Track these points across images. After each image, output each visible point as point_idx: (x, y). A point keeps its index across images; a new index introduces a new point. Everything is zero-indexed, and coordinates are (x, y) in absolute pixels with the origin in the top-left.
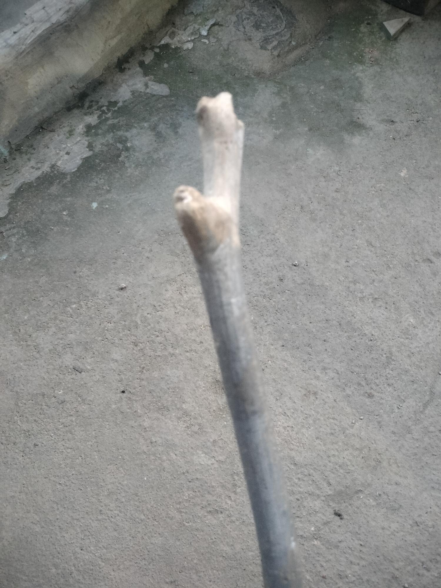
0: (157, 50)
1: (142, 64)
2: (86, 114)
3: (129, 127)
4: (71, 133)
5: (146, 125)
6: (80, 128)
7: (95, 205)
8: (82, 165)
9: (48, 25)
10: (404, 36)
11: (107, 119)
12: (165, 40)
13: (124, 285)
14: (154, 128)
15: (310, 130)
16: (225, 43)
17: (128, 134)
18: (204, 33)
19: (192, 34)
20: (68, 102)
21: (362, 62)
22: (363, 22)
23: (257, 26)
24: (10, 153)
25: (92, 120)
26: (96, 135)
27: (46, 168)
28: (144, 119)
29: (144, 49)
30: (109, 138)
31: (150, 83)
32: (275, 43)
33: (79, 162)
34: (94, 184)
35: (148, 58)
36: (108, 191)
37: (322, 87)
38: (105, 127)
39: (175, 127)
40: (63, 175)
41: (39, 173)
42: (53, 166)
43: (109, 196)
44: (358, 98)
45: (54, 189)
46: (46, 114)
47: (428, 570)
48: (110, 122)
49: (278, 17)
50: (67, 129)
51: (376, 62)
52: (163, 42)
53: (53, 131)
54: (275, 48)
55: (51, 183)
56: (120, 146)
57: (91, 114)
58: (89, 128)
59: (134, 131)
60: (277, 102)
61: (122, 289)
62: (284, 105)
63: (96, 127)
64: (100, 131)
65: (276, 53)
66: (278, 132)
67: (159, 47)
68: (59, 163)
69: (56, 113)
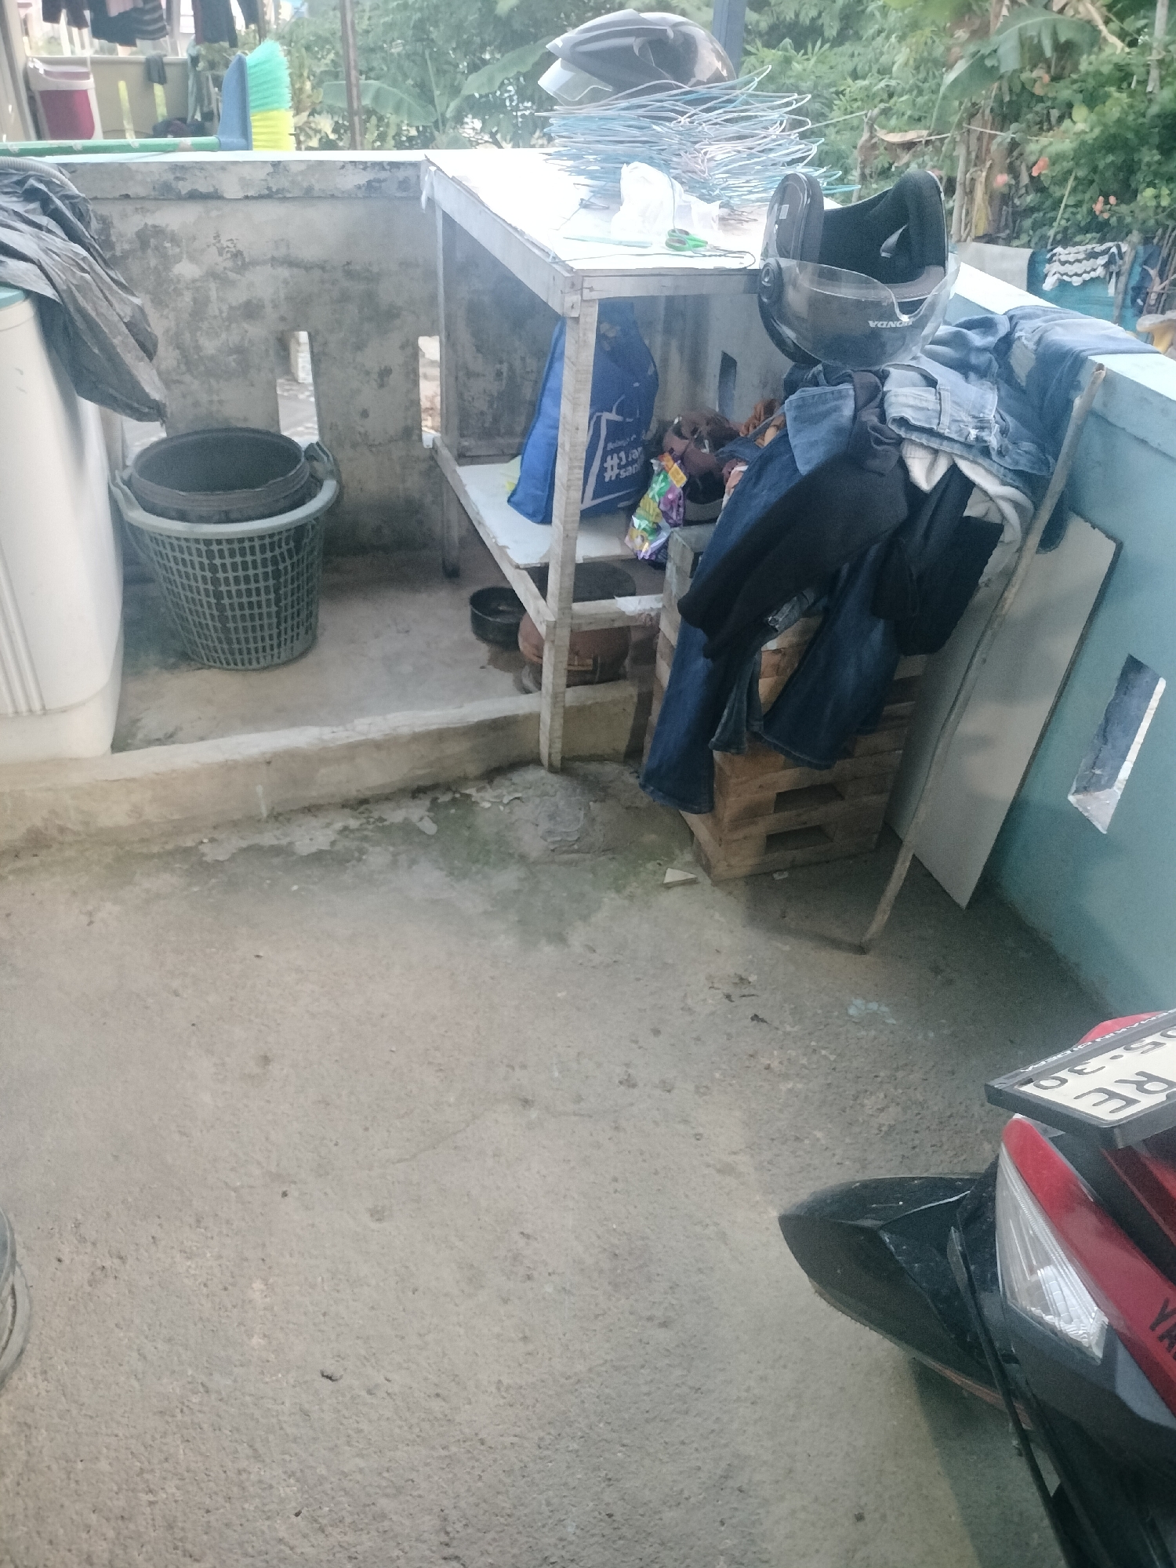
0: (457, 796)
1: (434, 800)
2: (353, 817)
3: (377, 843)
4: (328, 825)
5: (391, 849)
6: (339, 825)
7: (295, 888)
8: (314, 854)
9: (363, 738)
10: (680, 889)
11: (366, 829)
12: (471, 791)
13: (261, 954)
14: (395, 855)
15: (519, 921)
16: (514, 818)
17: (371, 849)
18: (505, 801)
19: (496, 797)
20: (347, 800)
21: (618, 891)
22: (655, 860)
23: (552, 817)
24: (268, 816)
25: (353, 823)
26: (347, 837)
27: (284, 842)
28: (394, 845)
29: (449, 789)
30: (354, 845)
31: (427, 819)
32: (559, 839)
33: (314, 849)
34: (309, 872)
35: (445, 798)
36: (315, 883)
37: (565, 895)
38: (358, 834)
39: (413, 862)
40: (293, 853)
41: (275, 842)
42: (291, 844)
43: (311, 887)
44: (585, 918)
45: (276, 861)
46: (321, 802)
47: (291, 1255)
48: (365, 833)
49: (578, 820)
50: (327, 821)
51: (631, 897)
52: (468, 792)
53: (316, 816)
54: (554, 843)
55: (278, 855)
56: (356, 854)
57: (357, 818)
58: (346, 828)
59: (378, 849)
60: (516, 887)
61: (258, 956)
62: (518, 892)
63: (352, 831)
64: (352, 836)
65: (552, 847)
66: (490, 909)
67: (462, 794)
68: (297, 843)
69: (330, 804)
